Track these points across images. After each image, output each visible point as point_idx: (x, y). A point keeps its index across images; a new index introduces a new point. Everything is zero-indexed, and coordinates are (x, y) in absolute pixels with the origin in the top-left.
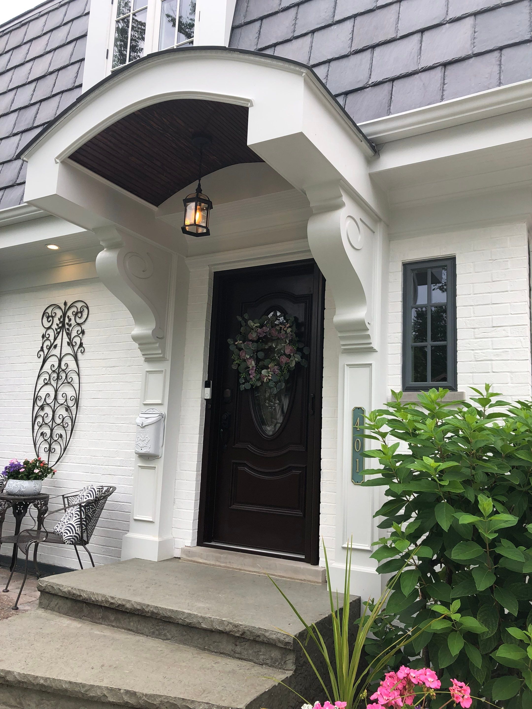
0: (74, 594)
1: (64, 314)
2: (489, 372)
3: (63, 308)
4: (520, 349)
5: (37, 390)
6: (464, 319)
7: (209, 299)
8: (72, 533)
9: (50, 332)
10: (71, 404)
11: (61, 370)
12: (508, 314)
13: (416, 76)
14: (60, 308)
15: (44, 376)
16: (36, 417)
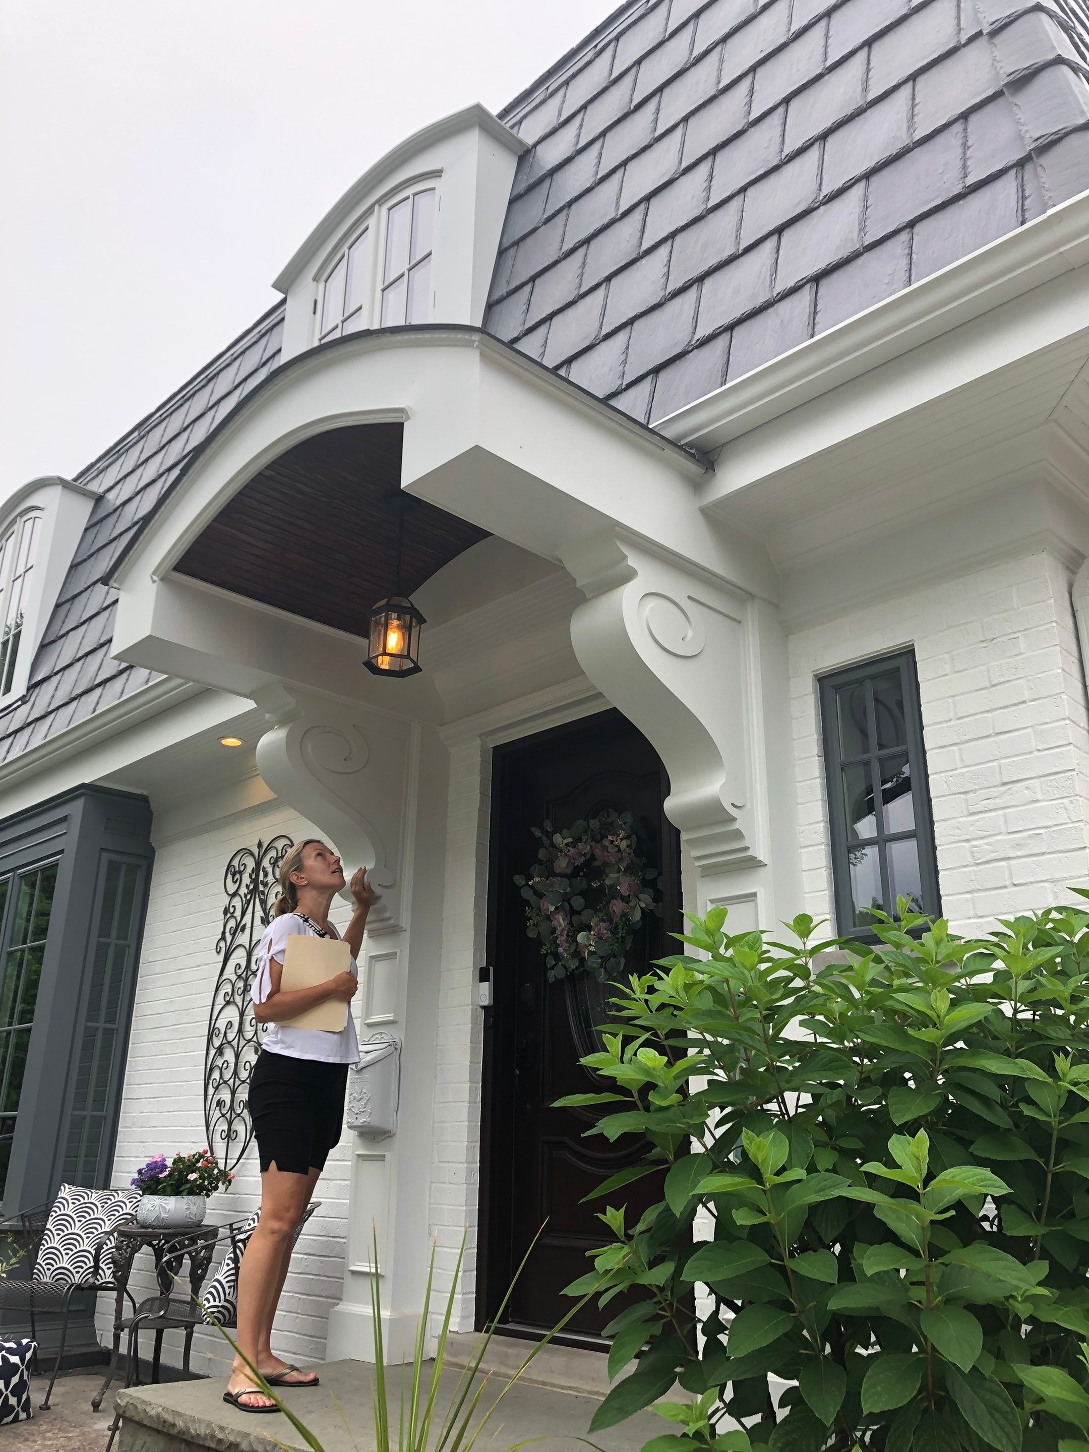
0: (165, 1421)
1: (258, 863)
2: (1005, 887)
3: (256, 853)
4: (1065, 826)
5: (214, 1017)
6: (943, 775)
7: (482, 802)
8: (217, 1300)
9: (237, 902)
11: (250, 973)
12: (1031, 752)
13: (770, 310)
14: (252, 854)
15: (225, 987)
16: (211, 1070)
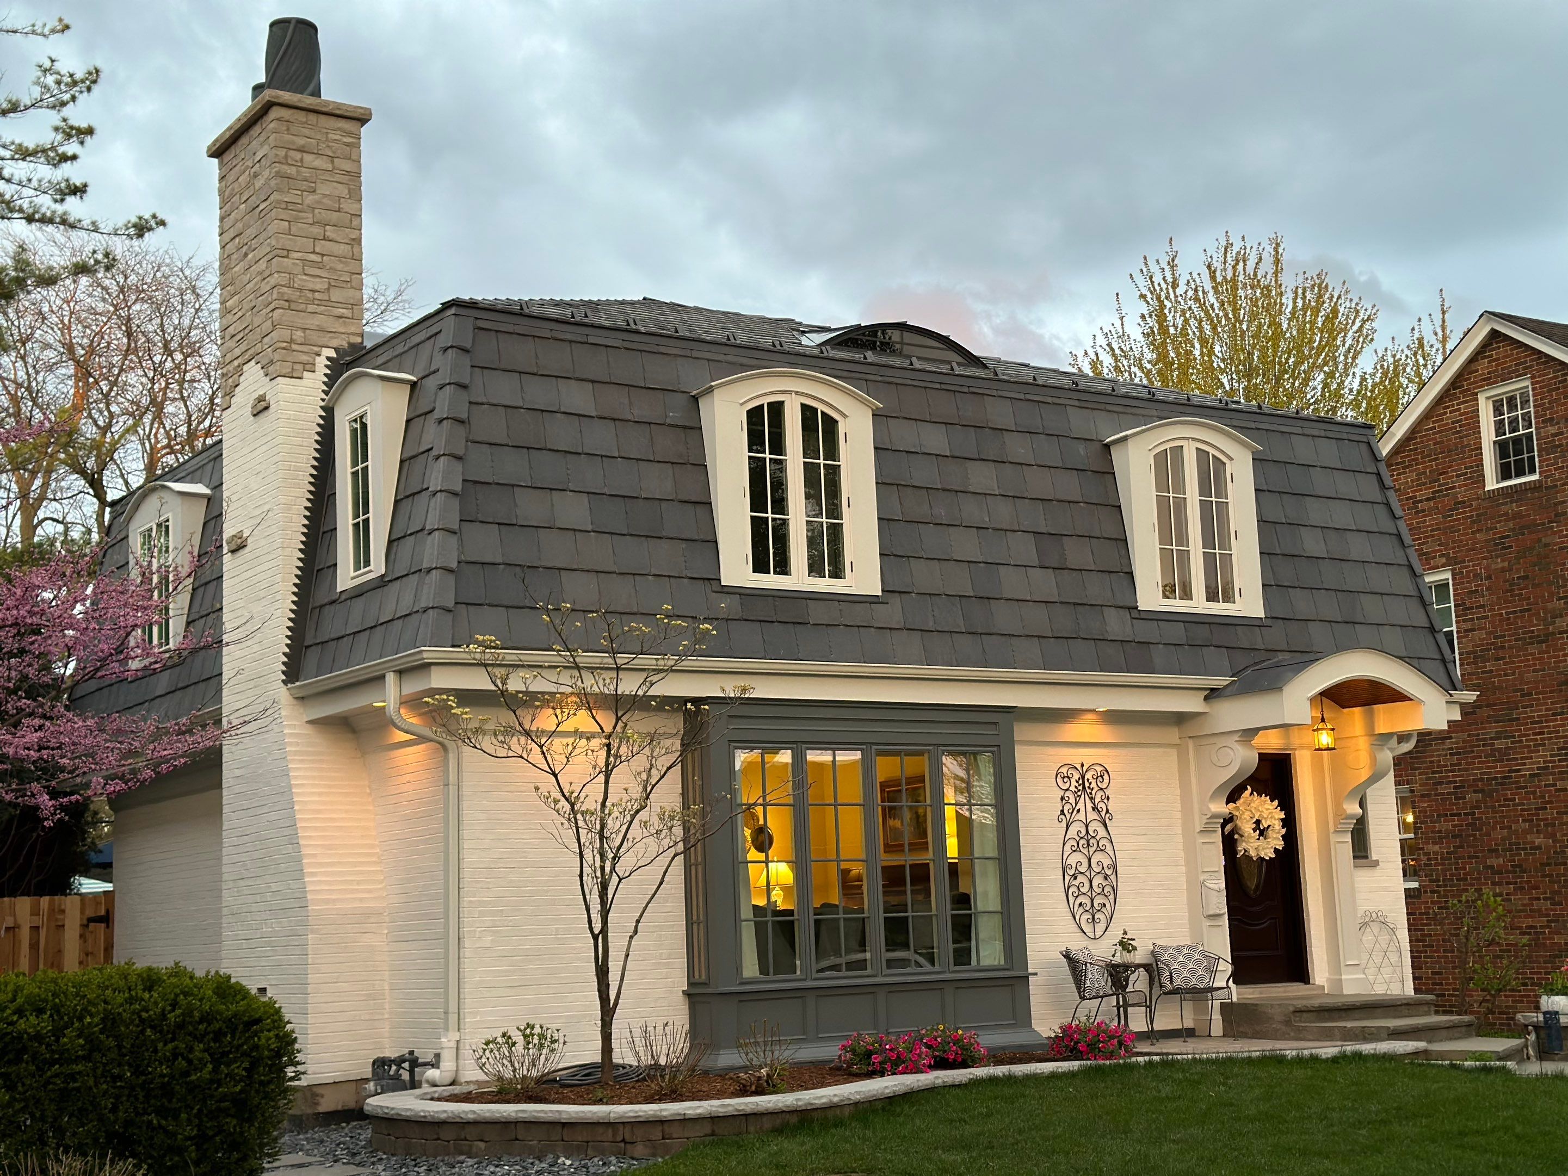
1: (1083, 777)
3: (1080, 770)
9: (1068, 793)
10: (1109, 872)
11: (1089, 836)
15: (1070, 841)
16: (1069, 888)
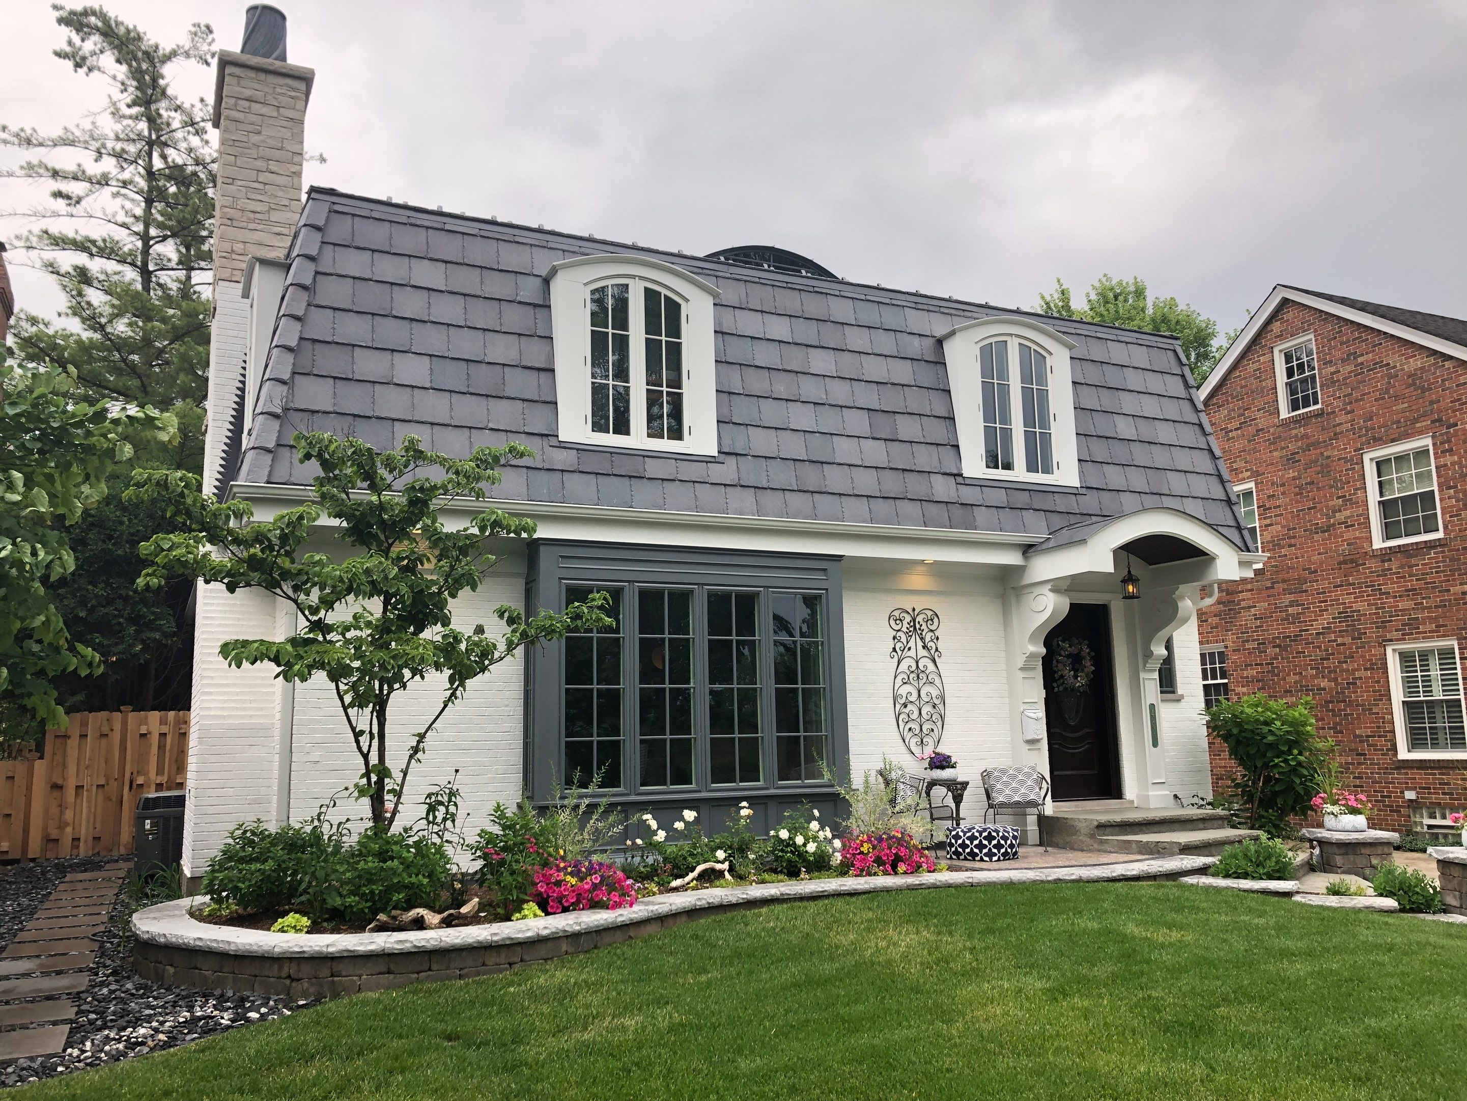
1: (914, 620)
3: (912, 613)
5: (896, 688)
10: (937, 702)
11: (919, 671)
14: (908, 613)
15: (901, 675)
